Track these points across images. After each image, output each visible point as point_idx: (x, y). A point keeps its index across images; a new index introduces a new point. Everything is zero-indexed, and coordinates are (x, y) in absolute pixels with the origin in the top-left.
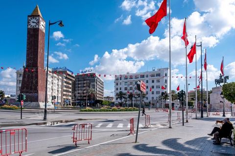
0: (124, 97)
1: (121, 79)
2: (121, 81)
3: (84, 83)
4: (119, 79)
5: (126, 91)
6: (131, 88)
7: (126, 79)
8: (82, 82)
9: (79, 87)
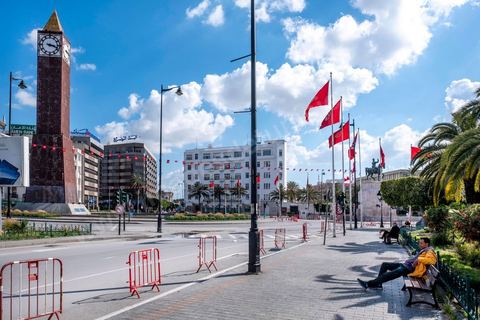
0: (204, 194)
1: (196, 158)
2: (196, 162)
3: (120, 164)
4: (194, 157)
5: (208, 182)
6: (217, 177)
7: (207, 158)
8: (116, 161)
9: (108, 171)
